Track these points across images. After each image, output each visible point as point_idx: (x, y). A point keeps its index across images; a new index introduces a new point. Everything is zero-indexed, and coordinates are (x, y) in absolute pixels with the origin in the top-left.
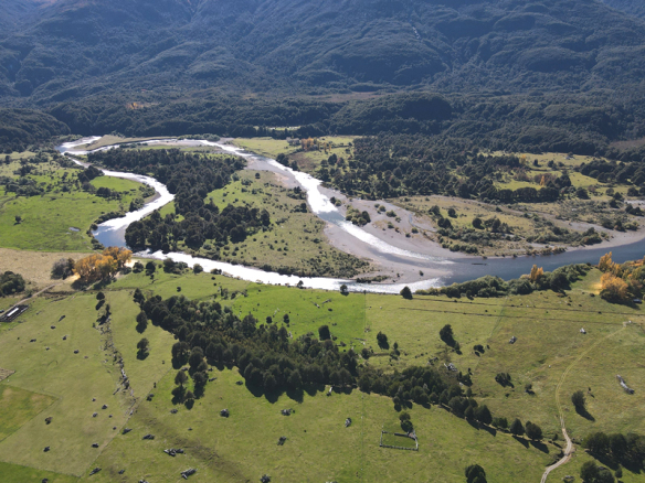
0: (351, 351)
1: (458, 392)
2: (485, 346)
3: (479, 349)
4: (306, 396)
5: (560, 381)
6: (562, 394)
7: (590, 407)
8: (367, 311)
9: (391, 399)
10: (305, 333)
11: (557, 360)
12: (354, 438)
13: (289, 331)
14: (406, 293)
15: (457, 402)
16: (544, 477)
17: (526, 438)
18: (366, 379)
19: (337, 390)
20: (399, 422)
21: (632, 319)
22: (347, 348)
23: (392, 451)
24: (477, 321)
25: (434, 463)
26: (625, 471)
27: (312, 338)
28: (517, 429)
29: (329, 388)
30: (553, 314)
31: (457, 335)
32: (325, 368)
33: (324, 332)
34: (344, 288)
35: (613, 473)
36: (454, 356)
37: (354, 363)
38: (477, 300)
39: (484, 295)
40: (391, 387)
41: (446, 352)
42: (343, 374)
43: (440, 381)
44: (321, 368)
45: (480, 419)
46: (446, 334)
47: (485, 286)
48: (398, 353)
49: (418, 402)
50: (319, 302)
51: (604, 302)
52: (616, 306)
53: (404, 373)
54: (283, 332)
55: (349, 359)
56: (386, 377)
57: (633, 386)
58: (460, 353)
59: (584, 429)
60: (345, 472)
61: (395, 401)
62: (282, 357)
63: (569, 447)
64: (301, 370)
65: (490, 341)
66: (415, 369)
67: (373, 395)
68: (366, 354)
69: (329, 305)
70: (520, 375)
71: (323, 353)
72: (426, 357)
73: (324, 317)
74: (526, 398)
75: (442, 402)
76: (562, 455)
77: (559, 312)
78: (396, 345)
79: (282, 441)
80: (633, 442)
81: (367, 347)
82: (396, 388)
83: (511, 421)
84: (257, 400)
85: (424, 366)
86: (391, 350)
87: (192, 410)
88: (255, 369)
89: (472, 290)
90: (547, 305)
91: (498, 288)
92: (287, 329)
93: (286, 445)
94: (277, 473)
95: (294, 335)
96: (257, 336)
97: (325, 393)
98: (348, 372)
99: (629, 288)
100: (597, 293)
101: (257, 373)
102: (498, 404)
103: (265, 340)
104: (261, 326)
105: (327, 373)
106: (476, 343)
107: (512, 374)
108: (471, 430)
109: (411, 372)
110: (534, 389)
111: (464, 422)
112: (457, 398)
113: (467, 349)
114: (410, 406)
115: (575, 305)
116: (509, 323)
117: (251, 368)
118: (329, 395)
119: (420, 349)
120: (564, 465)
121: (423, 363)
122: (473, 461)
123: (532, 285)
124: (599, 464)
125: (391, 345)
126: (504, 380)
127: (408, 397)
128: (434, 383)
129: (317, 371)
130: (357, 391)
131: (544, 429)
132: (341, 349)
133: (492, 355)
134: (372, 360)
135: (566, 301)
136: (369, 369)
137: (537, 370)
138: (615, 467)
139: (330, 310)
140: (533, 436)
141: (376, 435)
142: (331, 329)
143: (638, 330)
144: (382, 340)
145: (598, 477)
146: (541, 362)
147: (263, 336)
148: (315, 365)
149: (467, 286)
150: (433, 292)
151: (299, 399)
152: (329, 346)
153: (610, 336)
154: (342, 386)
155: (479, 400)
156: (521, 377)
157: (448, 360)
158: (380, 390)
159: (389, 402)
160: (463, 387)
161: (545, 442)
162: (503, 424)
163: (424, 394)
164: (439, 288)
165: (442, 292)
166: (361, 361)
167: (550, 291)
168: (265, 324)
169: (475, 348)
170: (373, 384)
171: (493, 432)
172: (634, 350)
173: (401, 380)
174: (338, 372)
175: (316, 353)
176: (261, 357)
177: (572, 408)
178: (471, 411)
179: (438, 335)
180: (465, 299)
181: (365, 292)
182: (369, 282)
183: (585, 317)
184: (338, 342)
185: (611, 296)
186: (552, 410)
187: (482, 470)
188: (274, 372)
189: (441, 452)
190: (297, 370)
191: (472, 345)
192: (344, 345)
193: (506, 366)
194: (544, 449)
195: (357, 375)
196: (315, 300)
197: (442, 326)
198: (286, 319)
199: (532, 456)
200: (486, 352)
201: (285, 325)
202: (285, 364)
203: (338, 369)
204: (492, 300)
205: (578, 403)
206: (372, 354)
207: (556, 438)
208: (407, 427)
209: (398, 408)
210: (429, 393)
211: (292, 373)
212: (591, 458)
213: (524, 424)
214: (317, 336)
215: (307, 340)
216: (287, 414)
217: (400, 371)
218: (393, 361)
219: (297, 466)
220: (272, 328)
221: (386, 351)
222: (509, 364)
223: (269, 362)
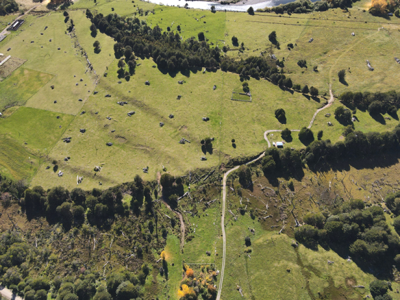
0: (216, 48)
1: (276, 71)
2: (294, 44)
3: (291, 46)
4: (191, 73)
5: (334, 64)
6: (333, 71)
7: (347, 78)
8: (227, 23)
9: (238, 75)
10: (190, 37)
11: (335, 52)
12: (217, 95)
13: (181, 36)
14: (251, 11)
15: (274, 77)
16: (315, 114)
17: (310, 95)
18: (225, 64)
19: (208, 70)
20: (242, 87)
21: (385, 26)
22: (214, 46)
23: (238, 102)
24: (292, 28)
25: (259, 108)
26: (358, 111)
27: (194, 40)
28: (305, 90)
29: (204, 69)
30: (337, 24)
31: (279, 38)
32: (202, 58)
33: (201, 36)
34: (213, 8)
35: (352, 112)
36: (276, 50)
37: (218, 55)
38: (293, 15)
39: (298, 12)
40: (239, 68)
41: (271, 48)
42: (212, 61)
43: (266, 65)
44: (199, 58)
45: (286, 85)
46: (273, 37)
47: (299, 5)
48: (244, 49)
49: (253, 76)
50: (198, 18)
51: (370, 15)
52: (377, 18)
53: (247, 60)
54: (177, 36)
55: (216, 53)
56: (236, 63)
57: (374, 66)
58: (279, 48)
59: (342, 90)
60: (212, 113)
61: (240, 76)
62: (177, 51)
63: (331, 99)
64: (188, 59)
65: (297, 41)
66: (253, 58)
67: (228, 73)
68: (225, 50)
69: (204, 19)
70: (312, 61)
71: (200, 49)
72: (259, 51)
73: (202, 27)
74: (313, 74)
75: (266, 76)
76: (327, 103)
77: (341, 22)
78: (243, 44)
79: (179, 97)
80: (366, 96)
81: (226, 45)
82: (242, 69)
83: (302, 87)
84: (164, 76)
85: (258, 56)
86: (240, 47)
87: (129, 82)
88: (162, 59)
89: (291, 9)
90: (335, 18)
91: (307, 7)
92: (179, 34)
93: (181, 99)
94: (177, 113)
95: (184, 38)
96: (162, 39)
97: (202, 72)
98: (215, 60)
99: (388, 6)
100: (367, 9)
101: (164, 61)
102: (297, 78)
103: (167, 42)
104: (164, 33)
105: (203, 60)
106: (289, 43)
107: (307, 61)
108: (281, 91)
109: (250, 60)
110: (318, 69)
111: (277, 87)
112: (275, 74)
113: (283, 46)
114: (249, 79)
115: (352, 17)
116: (310, 30)
117: (160, 58)
118: (204, 73)
119: (256, 46)
120: (327, 108)
121: (257, 54)
122: (279, 107)
123: (329, 5)
124: (345, 107)
125: (240, 44)
126: (302, 64)
127: (248, 74)
128: (263, 66)
129: (197, 60)
130: (219, 71)
131: (320, 90)
132: (211, 47)
133: (297, 49)
134: (229, 53)
135: (347, 15)
136: (227, 58)
137: (322, 58)
138: (353, 109)
139: (205, 22)
140: (313, 94)
141: (229, 94)
142: (205, 34)
143: (386, 33)
144: (235, 41)
145: (343, 114)
146: (325, 53)
147: (166, 39)
148: (196, 56)
149: (288, 6)
150: (267, 11)
151: (188, 75)
152: (204, 45)
153: (368, 37)
154: (212, 68)
155: (287, 75)
156: (312, 62)
157: (272, 53)
158: (232, 70)
159: (237, 76)
160: (279, 68)
161: (319, 97)
162: (298, 88)
163: (257, 72)
164: (271, 7)
165: (273, 10)
166: (222, 53)
167: (339, 9)
168: (167, 31)
169: (288, 45)
170: (229, 67)
171: (292, 92)
172: (380, 46)
173: (244, 64)
174: (209, 60)
175: (196, 49)
176: (165, 51)
177: (338, 79)
178: (282, 81)
179: (268, 38)
180: (286, 15)
181: (226, 11)
182: (229, 4)
183: (356, 25)
184: (209, 43)
185: (376, 12)
186: (326, 80)
187: (284, 111)
188: (173, 60)
189: (263, 103)
190: (186, 59)
191: (287, 44)
192: (213, 44)
193: (304, 56)
194: (318, 100)
195: (220, 62)
196: (195, 16)
197: (271, 32)
198: (179, 28)
199: (311, 104)
200: (294, 47)
201: (178, 32)
202: (179, 56)
203: (209, 58)
204: (303, 15)
205: (341, 76)
206: (229, 49)
207: (325, 95)
208: (246, 90)
209: (242, 80)
210: (260, 72)
211: (183, 61)
212: (342, 105)
213: (309, 88)
214: (197, 39)
215: (191, 41)
216: (181, 83)
217: (244, 59)
218: (241, 53)
219: (187, 110)
220: (170, 34)
221: (237, 47)
222: (307, 54)
223: (170, 55)
